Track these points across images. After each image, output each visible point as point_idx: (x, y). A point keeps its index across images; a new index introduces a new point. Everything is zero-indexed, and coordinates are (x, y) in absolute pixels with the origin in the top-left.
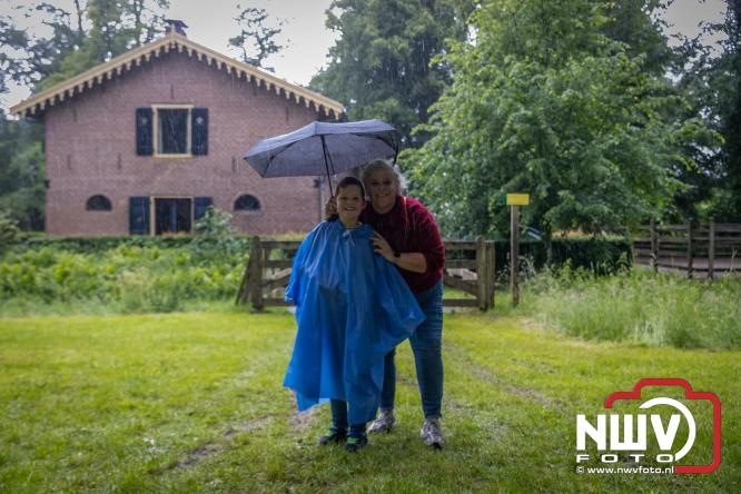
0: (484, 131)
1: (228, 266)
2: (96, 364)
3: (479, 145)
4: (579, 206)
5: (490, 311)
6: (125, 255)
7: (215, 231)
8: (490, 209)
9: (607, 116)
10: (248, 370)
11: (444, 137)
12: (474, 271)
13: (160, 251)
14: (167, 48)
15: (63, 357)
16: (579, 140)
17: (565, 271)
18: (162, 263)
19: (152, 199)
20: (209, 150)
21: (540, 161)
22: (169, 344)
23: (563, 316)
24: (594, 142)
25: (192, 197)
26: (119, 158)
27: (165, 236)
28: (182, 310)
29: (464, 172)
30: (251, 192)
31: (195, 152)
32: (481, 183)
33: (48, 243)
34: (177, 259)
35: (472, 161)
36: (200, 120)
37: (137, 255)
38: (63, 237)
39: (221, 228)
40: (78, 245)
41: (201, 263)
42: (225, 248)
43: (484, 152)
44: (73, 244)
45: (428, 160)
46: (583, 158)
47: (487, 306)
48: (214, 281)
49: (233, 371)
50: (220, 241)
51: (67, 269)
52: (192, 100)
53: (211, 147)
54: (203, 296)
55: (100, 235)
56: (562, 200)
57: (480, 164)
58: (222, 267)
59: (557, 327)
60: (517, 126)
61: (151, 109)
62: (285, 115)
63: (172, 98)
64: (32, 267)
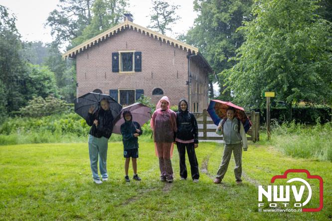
0: (259, 61)
4: (302, 94)
5: (257, 142)
10: (151, 169)
11: (242, 63)
14: (124, 27)
17: (293, 124)
19: (119, 91)
20: (142, 70)
21: (284, 74)
25: (135, 89)
26: (105, 74)
30: (160, 87)
31: (136, 70)
36: (138, 57)
43: (260, 70)
45: (234, 74)
47: (256, 140)
49: (145, 169)
52: (135, 48)
53: (142, 68)
56: (294, 92)
57: (258, 76)
60: (274, 60)
61: (118, 53)
62: (174, 53)
63: (127, 48)
64: (72, 120)
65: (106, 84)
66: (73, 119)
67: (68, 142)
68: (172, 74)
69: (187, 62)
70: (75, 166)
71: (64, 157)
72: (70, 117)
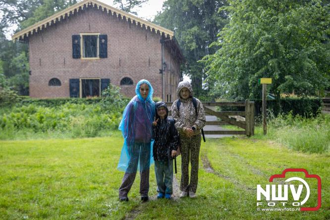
0: (246, 45)
1: (119, 113)
2: (70, 165)
3: (244, 52)
4: (295, 83)
6: (69, 108)
7: (112, 96)
8: (249, 85)
9: (309, 37)
12: (244, 117)
13: (86, 106)
14: (87, 5)
15: (54, 162)
16: (295, 49)
18: (87, 111)
19: (80, 80)
20: (108, 56)
21: (275, 60)
22: (101, 155)
23: (291, 140)
24: (303, 50)
25: (100, 79)
26: (64, 60)
27: (87, 98)
28: (100, 136)
29: (236, 66)
30: (129, 76)
31: (101, 56)
32: (244, 72)
33: (31, 102)
34: (94, 110)
35: (240, 60)
36: (103, 41)
37: (75, 108)
38: (38, 99)
39: (115, 95)
40: (46, 103)
41: (106, 112)
42: (117, 104)
43: (246, 56)
44: (43, 102)
45: (218, 61)
46: (298, 59)
47: (250, 134)
48: (113, 121)
50: (115, 101)
51: (42, 115)
52: (99, 31)
53: (109, 54)
54: (109, 128)
55: (56, 98)
56: (287, 80)
57: (244, 62)
58: (117, 114)
59: (288, 145)
60: (264, 43)
61: (79, 36)
62: (145, 37)
63: (90, 30)
64: (25, 114)
65: (65, 72)
66: (26, 112)
67: (23, 139)
68: (143, 61)
69: (161, 48)
70: (41, 167)
71: (23, 156)
72: (22, 110)
